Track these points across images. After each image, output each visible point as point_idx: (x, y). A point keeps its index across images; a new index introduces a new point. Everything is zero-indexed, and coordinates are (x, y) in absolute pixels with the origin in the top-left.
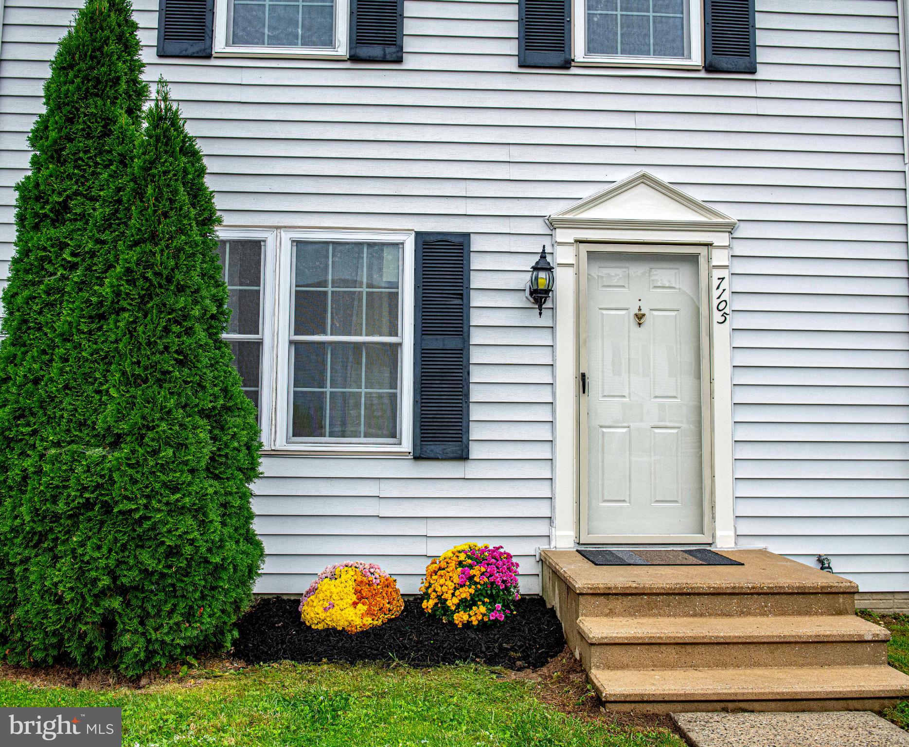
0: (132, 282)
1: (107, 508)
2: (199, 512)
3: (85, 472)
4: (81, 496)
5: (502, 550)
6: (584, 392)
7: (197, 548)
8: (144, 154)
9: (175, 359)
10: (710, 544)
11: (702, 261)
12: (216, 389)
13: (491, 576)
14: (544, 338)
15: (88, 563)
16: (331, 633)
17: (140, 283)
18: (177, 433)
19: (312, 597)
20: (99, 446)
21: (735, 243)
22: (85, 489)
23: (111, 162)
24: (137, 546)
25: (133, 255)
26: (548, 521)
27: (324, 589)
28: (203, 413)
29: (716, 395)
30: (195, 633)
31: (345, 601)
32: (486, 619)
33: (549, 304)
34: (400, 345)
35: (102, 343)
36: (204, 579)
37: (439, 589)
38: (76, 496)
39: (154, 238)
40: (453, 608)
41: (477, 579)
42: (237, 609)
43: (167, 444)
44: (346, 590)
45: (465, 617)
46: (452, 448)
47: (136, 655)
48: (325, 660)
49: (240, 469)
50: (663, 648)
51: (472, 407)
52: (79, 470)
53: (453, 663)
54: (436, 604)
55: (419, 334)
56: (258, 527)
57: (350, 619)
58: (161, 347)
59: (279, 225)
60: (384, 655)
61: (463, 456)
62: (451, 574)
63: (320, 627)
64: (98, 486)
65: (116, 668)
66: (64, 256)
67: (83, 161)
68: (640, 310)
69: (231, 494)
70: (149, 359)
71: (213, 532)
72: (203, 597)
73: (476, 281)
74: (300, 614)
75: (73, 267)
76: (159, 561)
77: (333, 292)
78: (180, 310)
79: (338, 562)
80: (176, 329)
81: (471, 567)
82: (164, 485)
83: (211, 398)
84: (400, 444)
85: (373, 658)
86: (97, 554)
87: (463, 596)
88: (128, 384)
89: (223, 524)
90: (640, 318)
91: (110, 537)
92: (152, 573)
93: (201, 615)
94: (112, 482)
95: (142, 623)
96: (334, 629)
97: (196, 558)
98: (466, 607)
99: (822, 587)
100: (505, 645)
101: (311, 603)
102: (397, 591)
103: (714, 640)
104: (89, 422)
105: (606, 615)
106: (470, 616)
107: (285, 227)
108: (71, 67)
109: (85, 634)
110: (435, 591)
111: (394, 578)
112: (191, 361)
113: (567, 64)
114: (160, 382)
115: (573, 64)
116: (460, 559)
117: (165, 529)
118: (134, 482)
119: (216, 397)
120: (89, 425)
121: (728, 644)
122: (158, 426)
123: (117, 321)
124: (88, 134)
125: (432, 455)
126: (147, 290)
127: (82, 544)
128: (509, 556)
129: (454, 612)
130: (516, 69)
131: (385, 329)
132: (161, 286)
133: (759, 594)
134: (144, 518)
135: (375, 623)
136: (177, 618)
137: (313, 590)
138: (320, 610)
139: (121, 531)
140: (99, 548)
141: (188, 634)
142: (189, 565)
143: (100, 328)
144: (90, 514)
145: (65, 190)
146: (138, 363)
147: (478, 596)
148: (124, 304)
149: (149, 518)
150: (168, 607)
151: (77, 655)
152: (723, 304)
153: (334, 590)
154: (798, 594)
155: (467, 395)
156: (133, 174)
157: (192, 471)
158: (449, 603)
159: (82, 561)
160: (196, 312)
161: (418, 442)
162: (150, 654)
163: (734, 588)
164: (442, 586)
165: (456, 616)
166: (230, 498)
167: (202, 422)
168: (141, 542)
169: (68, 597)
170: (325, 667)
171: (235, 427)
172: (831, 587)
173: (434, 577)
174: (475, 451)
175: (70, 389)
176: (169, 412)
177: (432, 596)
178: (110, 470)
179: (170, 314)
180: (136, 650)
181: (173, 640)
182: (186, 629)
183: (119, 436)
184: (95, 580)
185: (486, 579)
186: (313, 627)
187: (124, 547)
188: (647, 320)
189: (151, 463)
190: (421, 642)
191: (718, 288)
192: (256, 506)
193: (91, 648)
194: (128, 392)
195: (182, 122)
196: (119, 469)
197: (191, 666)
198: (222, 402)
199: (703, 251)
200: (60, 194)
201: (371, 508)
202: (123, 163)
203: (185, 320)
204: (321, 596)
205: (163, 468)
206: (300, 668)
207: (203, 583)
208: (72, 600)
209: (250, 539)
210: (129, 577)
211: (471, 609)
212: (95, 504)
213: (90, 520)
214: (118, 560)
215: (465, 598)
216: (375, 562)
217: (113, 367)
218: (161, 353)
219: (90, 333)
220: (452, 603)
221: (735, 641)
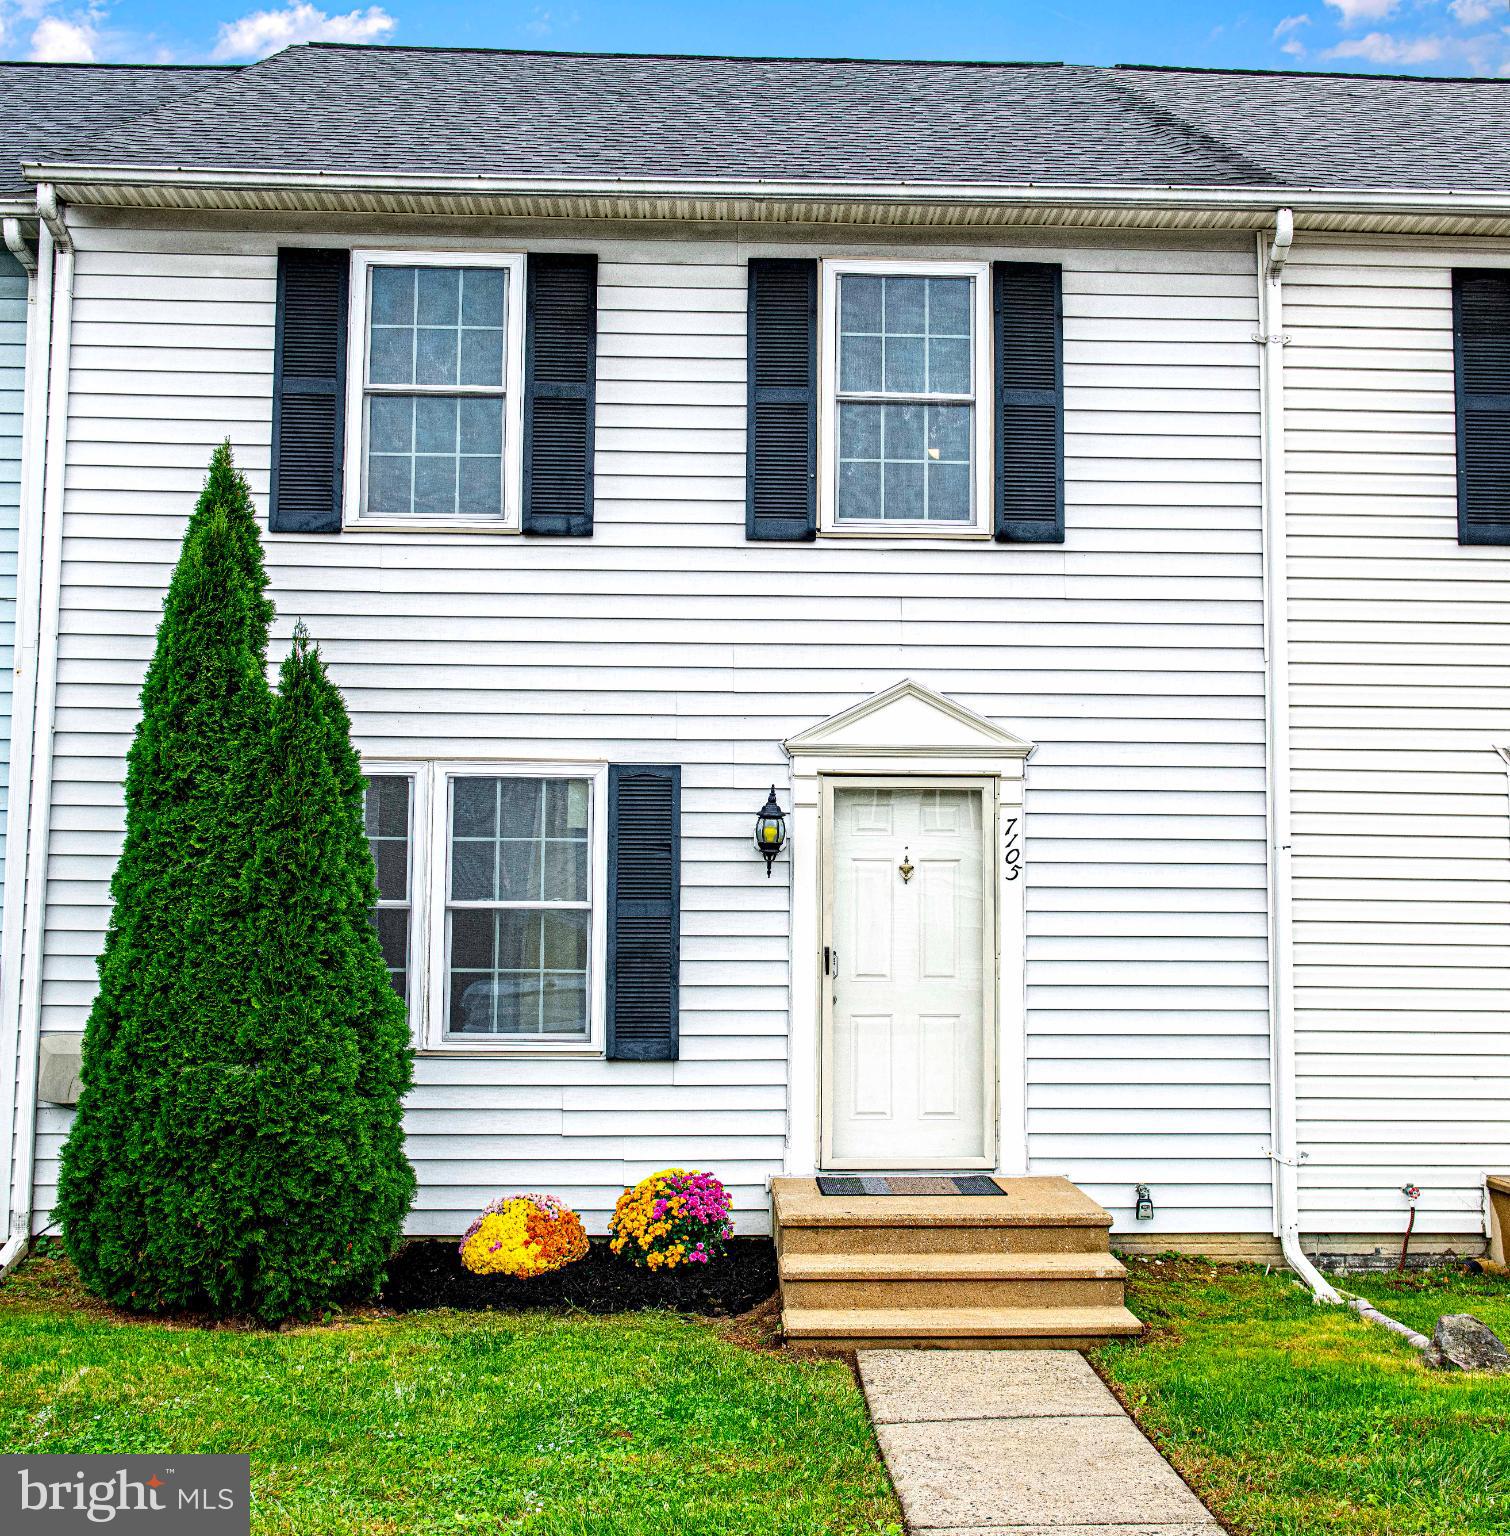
0: (273, 875)
1: (250, 1132)
2: (349, 1134)
3: (226, 1092)
4: (222, 1119)
5: (711, 1178)
6: (827, 973)
7: (346, 1175)
8: (282, 720)
9: (320, 961)
10: (993, 1170)
11: (987, 797)
12: (364, 992)
13: (692, 1208)
14: (778, 900)
15: (230, 1191)
16: (497, 1277)
17: (284, 875)
18: (324, 1046)
19: (475, 1236)
20: (238, 1063)
21: (1032, 773)
22: (226, 1111)
23: (241, 726)
24: (282, 1174)
25: (273, 843)
26: (782, 1139)
27: (489, 1226)
28: (352, 1022)
29: (1002, 974)
30: (344, 1272)
31: (515, 1240)
32: (685, 1261)
33: (782, 857)
34: (589, 911)
35: (238, 945)
36: (353, 1211)
37: (629, 1225)
38: (215, 1119)
39: (296, 822)
40: (646, 1248)
41: (675, 1212)
42: (387, 1248)
43: (315, 1060)
44: (516, 1227)
45: (661, 1258)
46: (655, 1046)
47: (280, 1295)
48: (489, 1307)
49: (391, 1083)
50: (867, 1285)
51: (683, 993)
52: (219, 1090)
53: (639, 1309)
54: (626, 1244)
55: (614, 898)
56: (409, 1150)
57: (521, 1261)
58: (305, 948)
59: (432, 756)
60: (560, 1302)
61: (671, 1056)
62: (644, 1207)
63: (485, 1271)
64: (241, 1108)
65: (254, 1312)
66: (192, 842)
67: (207, 726)
68: (907, 861)
69: (382, 1112)
70: (292, 963)
71: (365, 1157)
72: (352, 1231)
73: (688, 826)
74: (460, 1256)
75: (201, 854)
76: (306, 1190)
77: (502, 843)
78: (326, 903)
79: (509, 1193)
80: (322, 925)
81: (669, 1198)
82: (313, 1105)
83: (359, 1004)
84: (590, 1041)
85: (545, 1304)
86: (238, 1183)
87: (658, 1233)
88: (269, 991)
89: (375, 1147)
90: (906, 871)
91: (254, 1164)
92: (299, 1203)
93: (351, 1251)
94: (256, 1104)
95: (285, 1259)
96: (502, 1273)
97: (346, 1185)
98: (663, 1246)
99: (1069, 1220)
100: (705, 1291)
101: (473, 1243)
102: (581, 1229)
103: (922, 1276)
104: (227, 1037)
105: (815, 1252)
106: (666, 1257)
107: (439, 759)
108: (190, 610)
109: (225, 1271)
110: (624, 1227)
111: (578, 1213)
112: (337, 962)
113: (810, 535)
114: (303, 990)
115: (818, 534)
116: (658, 1189)
117: (313, 1154)
118: (280, 1103)
119: (364, 1003)
120: (226, 1040)
121: (940, 1280)
122: (304, 1040)
123: (255, 920)
124: (212, 692)
125: (630, 1055)
126: (289, 883)
127: (222, 1172)
128: (719, 1185)
129: (647, 1253)
130: (744, 543)
131: (571, 891)
132: (304, 878)
133: (995, 1227)
134: (292, 1143)
135: (552, 1266)
136: (324, 1254)
137: (475, 1228)
138: (484, 1250)
139: (265, 1157)
140: (241, 1176)
141: (337, 1272)
142: (338, 1195)
143: (234, 927)
144: (230, 1138)
145: (189, 765)
146: (281, 968)
147: (677, 1232)
148: (263, 900)
149: (296, 1143)
150: (314, 1242)
151: (214, 1295)
152: (1015, 854)
153: (501, 1226)
154: (1040, 1227)
155: (676, 977)
156: (270, 745)
157: (342, 1089)
158: (641, 1242)
159: (224, 1191)
160: (343, 905)
161: (613, 1038)
162: (295, 1295)
163: (964, 1220)
164: (632, 1221)
165: (649, 1258)
166: (381, 1117)
167: (349, 1031)
168: (285, 1169)
169: (210, 1229)
170: (490, 1314)
171: (386, 1035)
172: (1080, 1219)
173: (626, 1211)
174: (686, 1050)
175: (204, 999)
176: (315, 1025)
177: (621, 1234)
178: (254, 1090)
179: (314, 909)
180: (280, 1289)
181: (319, 1279)
182: (334, 1267)
183: (260, 1052)
184: (237, 1212)
185: (686, 1213)
186: (476, 1271)
187: (268, 1176)
188: (915, 875)
189: (298, 1082)
190: (607, 1288)
191: (1008, 833)
192: (407, 1124)
193: (229, 1288)
194: (270, 1002)
195: (322, 666)
196: (263, 1089)
197: (334, 1312)
198: (370, 1007)
199: (986, 785)
200: (184, 769)
201: (553, 1124)
202: (255, 729)
203: (330, 915)
204: (486, 1234)
205: (312, 1087)
206: (460, 1314)
207: (352, 1214)
208: (213, 1233)
209: (402, 1165)
210: (274, 1207)
211: (667, 1249)
212: (236, 1127)
213: (230, 1144)
214: (261, 1189)
215: (660, 1236)
216: (553, 1193)
217: (253, 973)
218: (305, 955)
219: (224, 932)
220: (644, 1241)
221: (947, 1277)
